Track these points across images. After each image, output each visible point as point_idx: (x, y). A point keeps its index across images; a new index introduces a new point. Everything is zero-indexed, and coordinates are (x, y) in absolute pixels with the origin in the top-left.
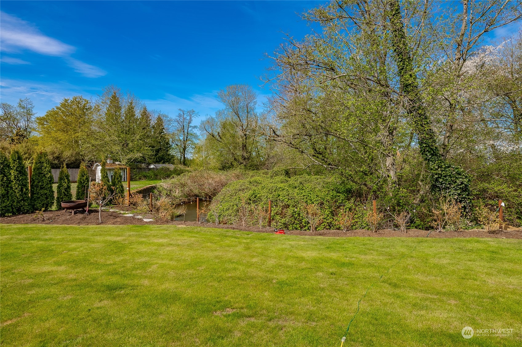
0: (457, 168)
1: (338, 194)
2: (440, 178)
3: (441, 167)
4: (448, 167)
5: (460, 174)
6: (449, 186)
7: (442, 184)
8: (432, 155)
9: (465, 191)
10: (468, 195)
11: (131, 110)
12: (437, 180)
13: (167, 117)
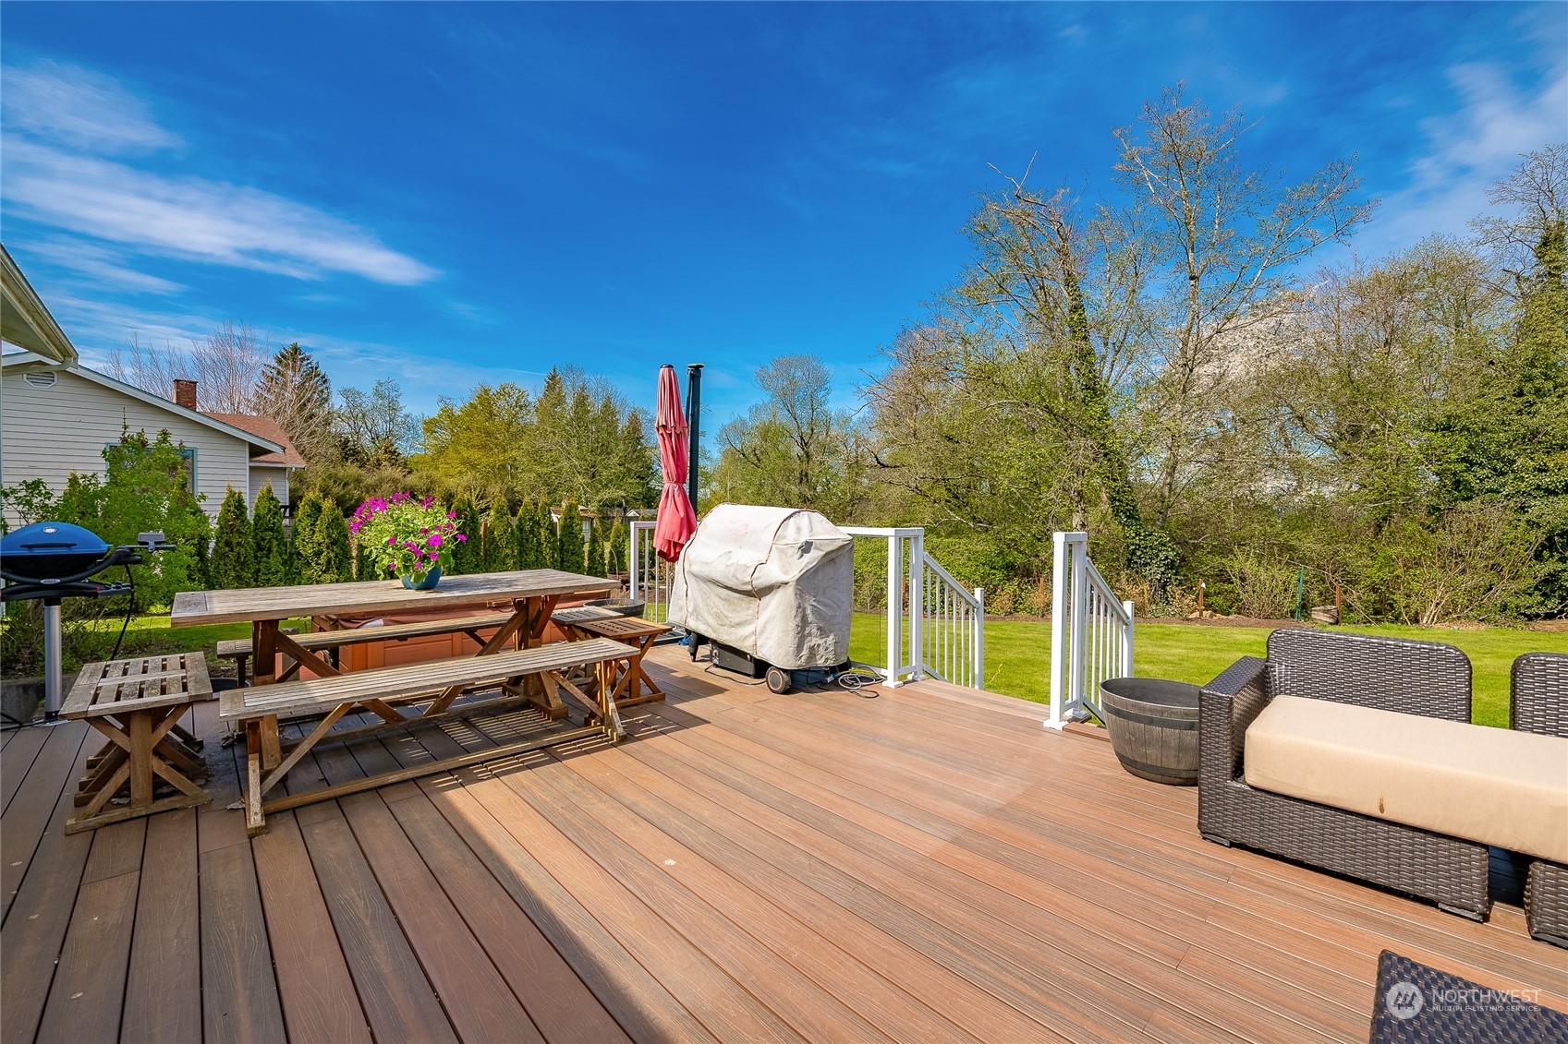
0: (1160, 537)
1: (993, 571)
2: (1138, 550)
3: (1140, 535)
4: (1150, 535)
5: (1164, 546)
6: (1149, 561)
7: (1140, 559)
8: (1128, 517)
9: (1172, 569)
10: (1175, 574)
11: (581, 402)
12: (1133, 553)
13: (646, 413)
